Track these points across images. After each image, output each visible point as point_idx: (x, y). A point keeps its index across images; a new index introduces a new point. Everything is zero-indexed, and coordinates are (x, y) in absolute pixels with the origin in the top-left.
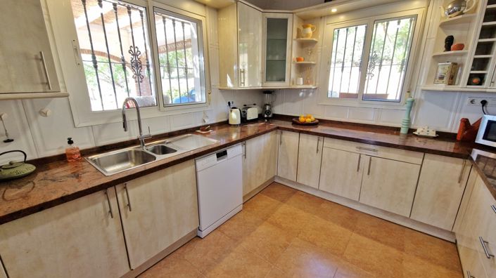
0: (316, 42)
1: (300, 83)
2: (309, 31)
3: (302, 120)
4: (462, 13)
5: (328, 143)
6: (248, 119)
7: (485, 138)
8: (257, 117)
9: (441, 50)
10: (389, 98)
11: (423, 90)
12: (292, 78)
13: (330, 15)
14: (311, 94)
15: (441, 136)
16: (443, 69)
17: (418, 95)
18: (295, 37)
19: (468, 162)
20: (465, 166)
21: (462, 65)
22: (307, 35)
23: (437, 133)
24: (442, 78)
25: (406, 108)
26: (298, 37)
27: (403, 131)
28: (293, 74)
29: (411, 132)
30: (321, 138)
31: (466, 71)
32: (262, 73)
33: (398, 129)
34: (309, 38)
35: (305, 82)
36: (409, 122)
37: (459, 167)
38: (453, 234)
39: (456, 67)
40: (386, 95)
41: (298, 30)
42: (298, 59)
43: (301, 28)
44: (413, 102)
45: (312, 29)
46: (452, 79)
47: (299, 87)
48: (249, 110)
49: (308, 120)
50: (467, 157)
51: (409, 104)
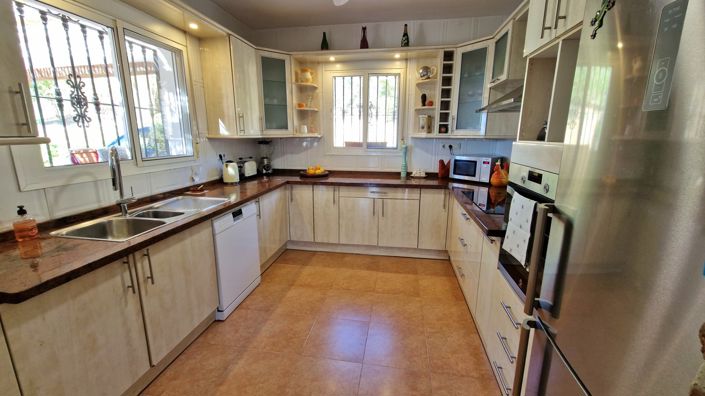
0: (316, 88)
1: (305, 132)
2: (309, 75)
3: (311, 172)
4: (429, 78)
5: (344, 192)
6: (247, 175)
7: (455, 173)
8: (255, 173)
9: (420, 106)
10: (388, 146)
11: (413, 138)
12: (294, 127)
13: (328, 62)
14: (316, 144)
15: (429, 176)
16: (423, 120)
17: (409, 142)
18: (294, 80)
19: (447, 191)
20: (445, 194)
21: (434, 118)
22: (307, 80)
23: (426, 174)
24: (423, 128)
25: (402, 154)
26: (297, 80)
27: (403, 175)
28: (296, 122)
29: (409, 175)
30: (337, 188)
31: (437, 123)
32: (261, 119)
33: (399, 174)
34: (309, 84)
35: (310, 131)
36: (406, 166)
37: (443, 196)
38: (446, 252)
39: (430, 119)
40: (385, 143)
41: (296, 74)
42: (300, 105)
43: (299, 72)
44: (406, 148)
45: (312, 74)
46: (430, 129)
47: (304, 136)
48: (246, 164)
49: (318, 172)
50: (446, 187)
51: (404, 150)
